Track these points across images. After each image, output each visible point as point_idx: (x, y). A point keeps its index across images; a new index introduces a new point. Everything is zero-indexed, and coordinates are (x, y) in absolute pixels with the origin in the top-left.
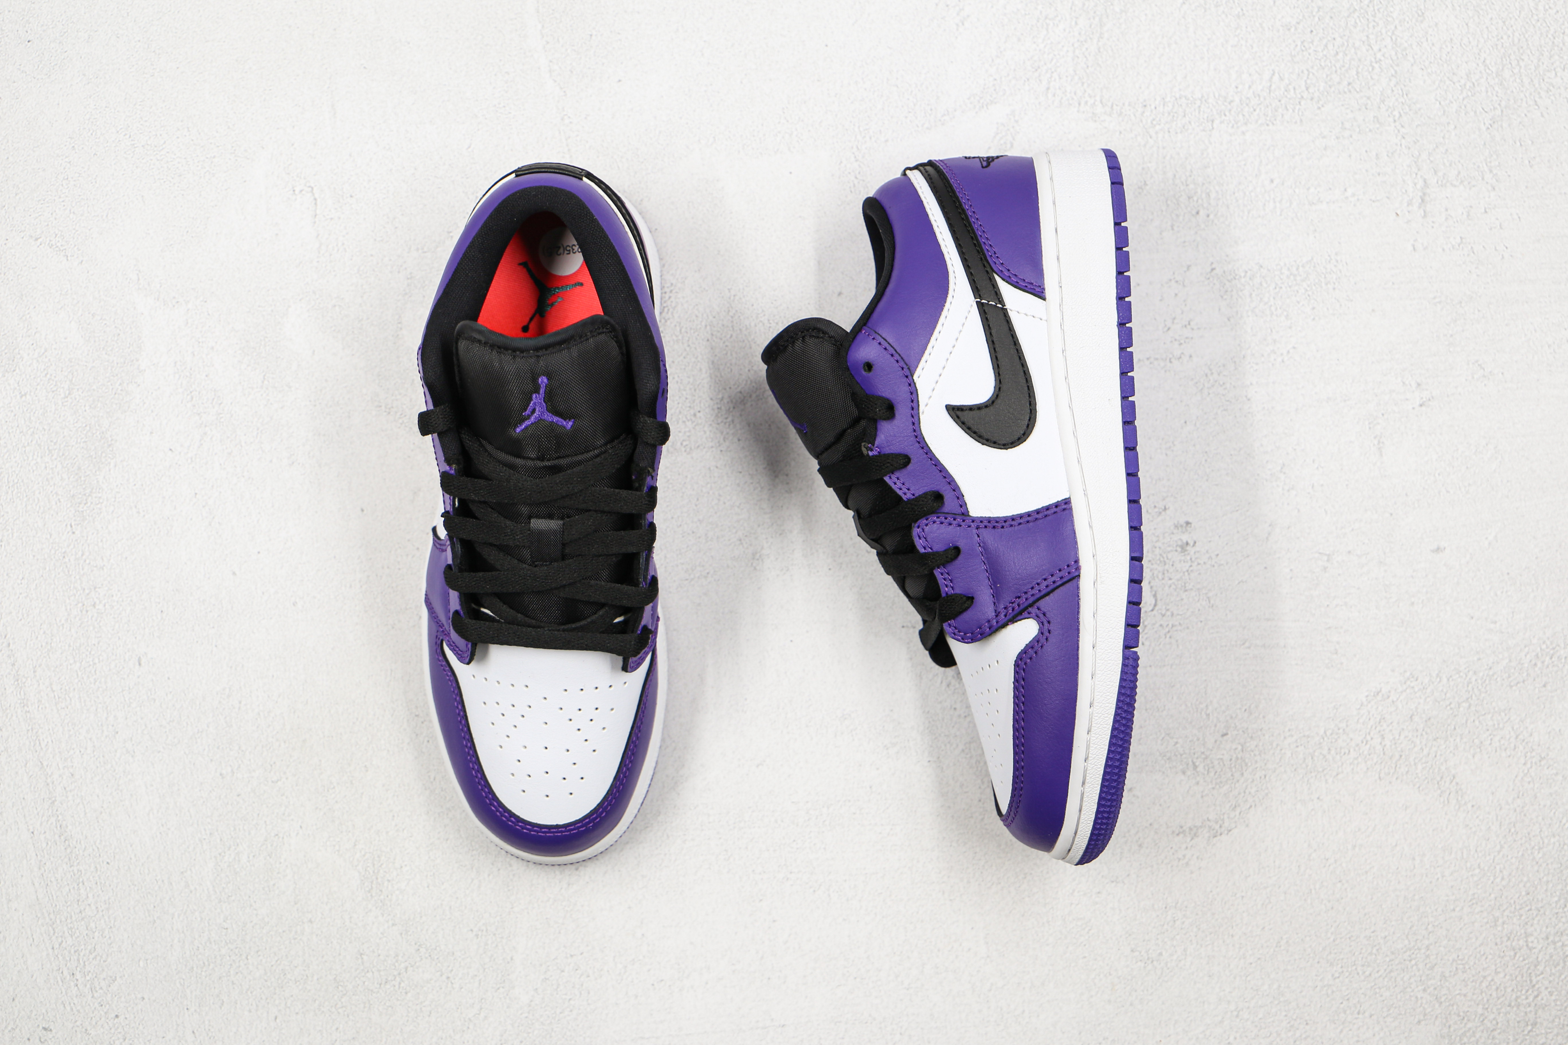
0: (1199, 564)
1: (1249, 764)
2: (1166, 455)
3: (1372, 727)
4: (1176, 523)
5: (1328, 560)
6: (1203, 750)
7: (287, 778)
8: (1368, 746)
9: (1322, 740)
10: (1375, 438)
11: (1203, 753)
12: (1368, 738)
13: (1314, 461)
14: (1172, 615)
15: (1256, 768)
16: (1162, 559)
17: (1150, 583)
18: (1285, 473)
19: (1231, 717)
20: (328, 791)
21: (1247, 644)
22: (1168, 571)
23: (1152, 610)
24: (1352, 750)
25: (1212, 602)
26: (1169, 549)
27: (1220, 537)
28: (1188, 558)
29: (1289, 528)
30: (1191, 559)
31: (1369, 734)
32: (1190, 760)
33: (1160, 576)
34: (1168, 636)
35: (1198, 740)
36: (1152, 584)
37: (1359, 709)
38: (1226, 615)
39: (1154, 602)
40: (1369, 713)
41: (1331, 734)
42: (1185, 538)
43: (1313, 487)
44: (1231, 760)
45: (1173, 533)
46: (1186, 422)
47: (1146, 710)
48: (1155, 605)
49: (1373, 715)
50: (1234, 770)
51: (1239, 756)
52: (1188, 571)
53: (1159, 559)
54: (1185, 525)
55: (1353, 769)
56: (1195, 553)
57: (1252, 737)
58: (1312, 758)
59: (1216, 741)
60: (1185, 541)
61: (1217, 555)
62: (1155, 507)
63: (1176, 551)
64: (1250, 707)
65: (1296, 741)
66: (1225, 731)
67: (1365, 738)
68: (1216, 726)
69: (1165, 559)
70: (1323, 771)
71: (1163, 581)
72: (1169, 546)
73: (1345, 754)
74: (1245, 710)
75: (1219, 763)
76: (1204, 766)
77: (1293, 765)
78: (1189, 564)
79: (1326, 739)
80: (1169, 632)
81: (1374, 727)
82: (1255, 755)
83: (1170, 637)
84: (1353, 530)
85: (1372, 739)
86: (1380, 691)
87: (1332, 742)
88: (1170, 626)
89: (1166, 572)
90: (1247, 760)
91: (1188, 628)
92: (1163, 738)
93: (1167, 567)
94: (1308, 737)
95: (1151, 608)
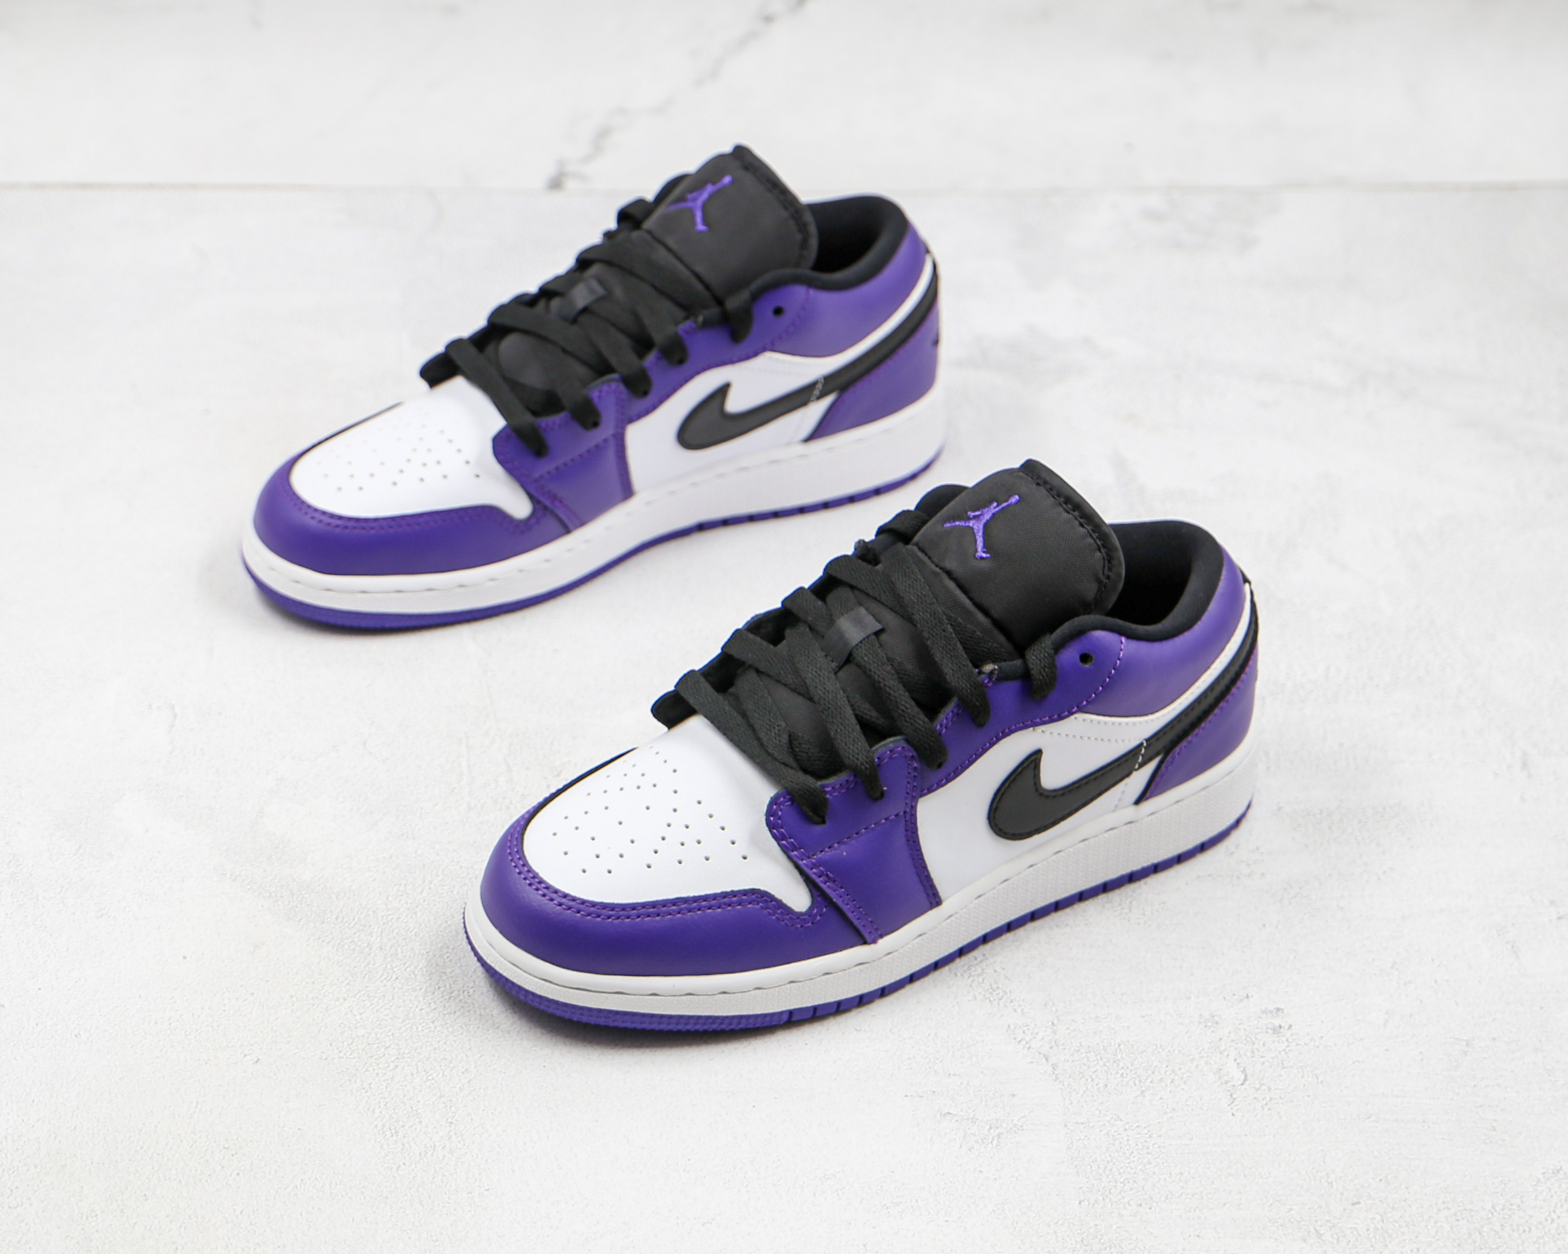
0: (1298, 1045)
1: (1395, 1236)
2: (1243, 951)
3: (1556, 1204)
4: (1263, 1009)
5: (1467, 1045)
6: (1328, 1218)
7: (31, 1204)
8: (1555, 1225)
9: (1490, 1215)
10: (1508, 942)
11: (1328, 1221)
12: (1554, 1216)
13: (1433, 960)
14: (1269, 1089)
15: (1405, 1240)
16: (1249, 1039)
17: (1235, 1060)
18: (1397, 969)
19: (1363, 1187)
20: (87, 1219)
21: (1373, 1118)
22: (1258, 1050)
23: (1242, 1084)
24: (1533, 1228)
25: (1320, 1079)
26: (1258, 1031)
27: (1322, 1022)
28: (1284, 1039)
29: (1411, 1016)
30: (1287, 1040)
31: (1554, 1212)
32: (1312, 1228)
33: (1249, 1054)
34: (1266, 1108)
35: (1320, 1207)
36: (1238, 1061)
37: (1535, 1185)
38: (1342, 1090)
39: (1243, 1077)
40: (1550, 1190)
41: (1502, 1210)
42: (1277, 1022)
43: (1436, 981)
44: (1368, 1230)
45: (1260, 1017)
46: (1264, 925)
47: (1245, 1176)
48: (1245, 1080)
49: (1556, 1193)
50: (1373, 1240)
51: (1378, 1226)
52: (1284, 1050)
53: (1246, 1039)
54: (1275, 1011)
55: (1538, 1248)
56: (1292, 1035)
57: (1393, 1208)
58: (1480, 1234)
59: (1344, 1210)
60: (1277, 1025)
61: (1322, 1037)
62: (1234, 995)
63: (1267, 1032)
64: (1386, 1177)
65: (1455, 1214)
66: (1355, 1200)
67: (1549, 1216)
68: (1342, 1194)
69: (1254, 1039)
70: (1498, 1248)
71: (1253, 1059)
72: (1257, 1028)
73: (1524, 1231)
74: (1381, 1180)
75: (1352, 1232)
76: (1332, 1235)
77: (1454, 1240)
78: (1286, 1044)
79: (1495, 1214)
80: (1266, 1104)
81: (1559, 1205)
82: (1400, 1226)
83: (1269, 1109)
84: (1494, 1019)
85: (1559, 1217)
86: (1561, 1169)
87: (1504, 1218)
88: (1268, 1098)
89: (1256, 1051)
90: (1390, 1232)
91: (1292, 1101)
92: (1271, 1205)
93: (1256, 1046)
94: (1471, 1210)
95: (1240, 1083)
